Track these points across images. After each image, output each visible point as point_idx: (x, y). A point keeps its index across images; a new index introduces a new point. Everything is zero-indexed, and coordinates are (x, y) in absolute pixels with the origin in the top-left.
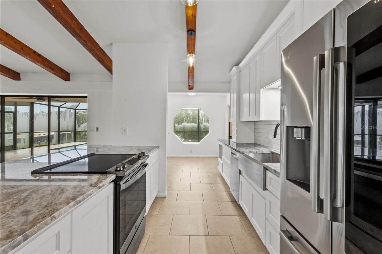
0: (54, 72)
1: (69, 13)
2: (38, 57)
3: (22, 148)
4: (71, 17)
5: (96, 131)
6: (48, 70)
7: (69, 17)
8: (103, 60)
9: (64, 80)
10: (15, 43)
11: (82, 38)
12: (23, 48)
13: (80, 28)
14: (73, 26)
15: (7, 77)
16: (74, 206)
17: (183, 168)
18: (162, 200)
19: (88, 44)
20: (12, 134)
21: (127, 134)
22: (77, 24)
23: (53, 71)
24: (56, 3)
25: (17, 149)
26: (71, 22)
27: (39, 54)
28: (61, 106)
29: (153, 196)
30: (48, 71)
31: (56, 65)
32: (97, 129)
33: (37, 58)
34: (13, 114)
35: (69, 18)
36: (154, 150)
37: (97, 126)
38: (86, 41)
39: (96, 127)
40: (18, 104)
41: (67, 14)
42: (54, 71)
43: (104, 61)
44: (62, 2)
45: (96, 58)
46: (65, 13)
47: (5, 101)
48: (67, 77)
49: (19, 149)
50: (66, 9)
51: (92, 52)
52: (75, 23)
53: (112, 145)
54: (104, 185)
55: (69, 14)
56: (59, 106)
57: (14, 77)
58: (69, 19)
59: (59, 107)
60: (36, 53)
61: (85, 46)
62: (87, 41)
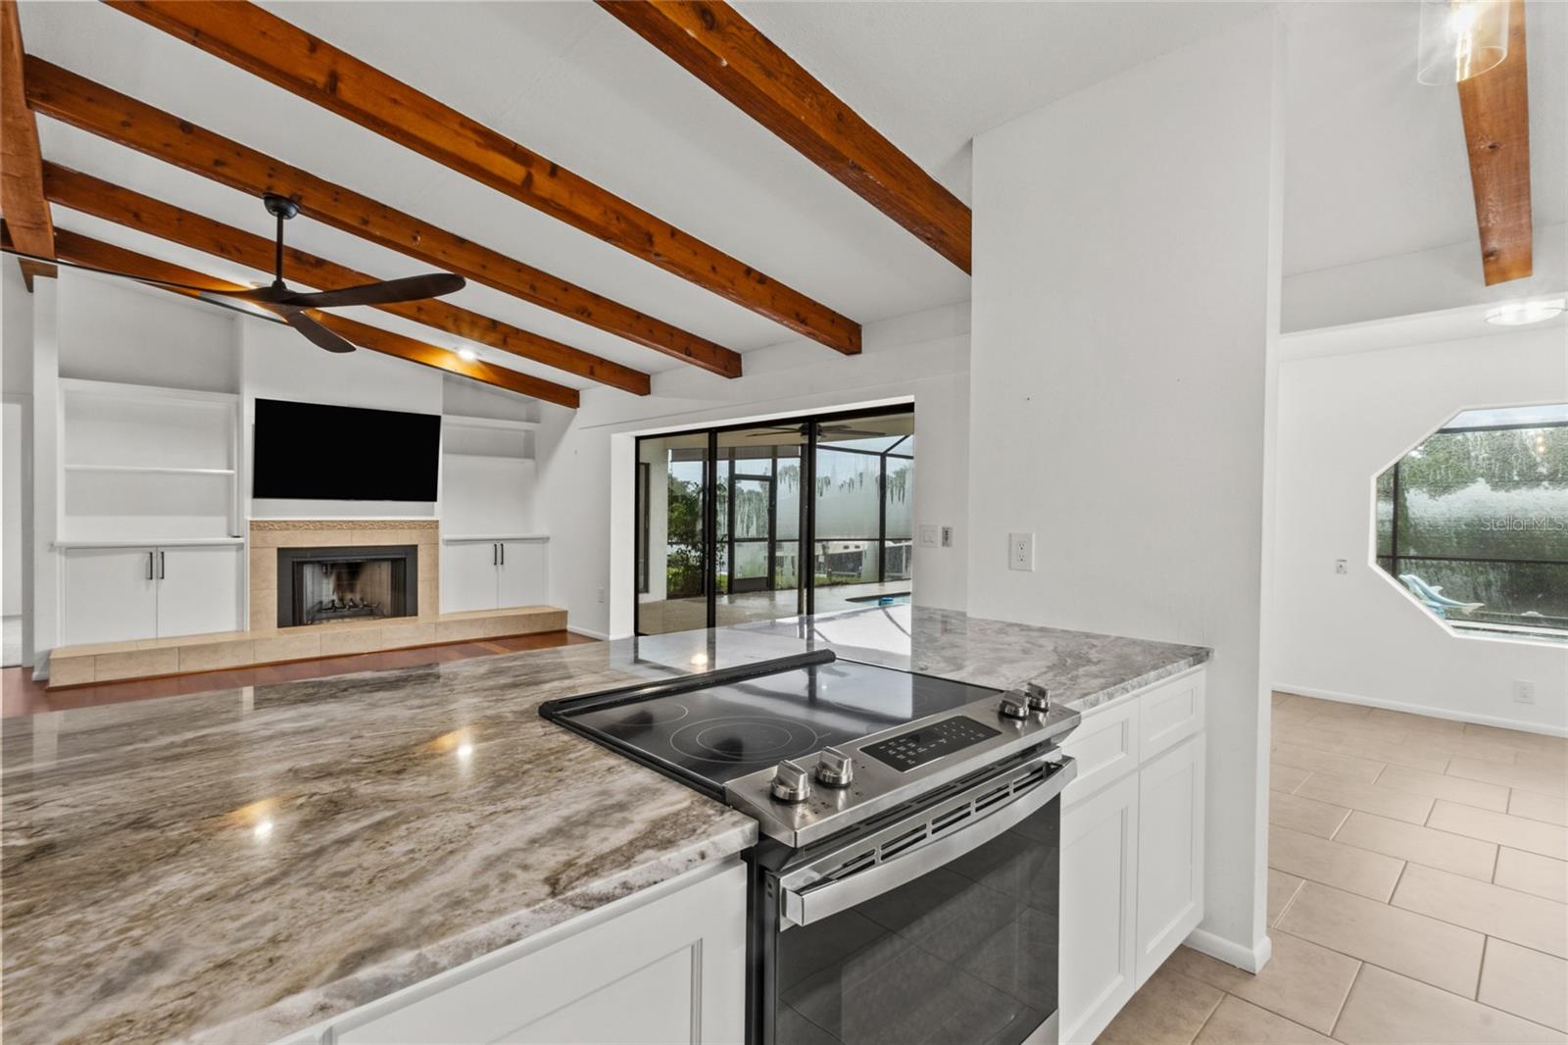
0: (807, 327)
1: (786, 70)
2: (759, 287)
3: (786, 586)
4: (794, 83)
5: (943, 544)
6: (791, 325)
7: (789, 89)
8: (942, 232)
9: (842, 352)
10: (696, 254)
11: (844, 159)
12: (716, 265)
13: (835, 116)
14: (803, 118)
15: (709, 372)
16: (320, 1014)
17: (1436, 800)
18: (1225, 981)
19: (871, 177)
20: (797, 543)
21: (1033, 569)
22: (822, 106)
23: (803, 325)
24: (734, 48)
25: (776, 587)
26: (793, 105)
27: (761, 275)
28: (890, 452)
29: (1151, 946)
30: (791, 328)
31: (815, 304)
32: (946, 534)
33: (754, 289)
34: (768, 483)
35: (784, 89)
36: (1152, 674)
37: (947, 525)
38: (860, 169)
39: (944, 528)
40: (780, 451)
41: (777, 78)
42: (806, 325)
43: (947, 235)
44: (760, 33)
45: (914, 233)
46: (769, 74)
47: (719, 445)
48: (850, 340)
49: (782, 589)
50: (774, 58)
51: (894, 211)
52: (811, 106)
53: (964, 614)
54: (628, 888)
55: (788, 76)
56: (882, 451)
57: (726, 369)
58: (789, 92)
59: (884, 456)
60: (753, 274)
61: (865, 191)
62: (863, 166)
